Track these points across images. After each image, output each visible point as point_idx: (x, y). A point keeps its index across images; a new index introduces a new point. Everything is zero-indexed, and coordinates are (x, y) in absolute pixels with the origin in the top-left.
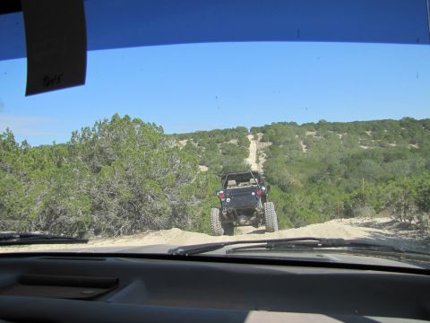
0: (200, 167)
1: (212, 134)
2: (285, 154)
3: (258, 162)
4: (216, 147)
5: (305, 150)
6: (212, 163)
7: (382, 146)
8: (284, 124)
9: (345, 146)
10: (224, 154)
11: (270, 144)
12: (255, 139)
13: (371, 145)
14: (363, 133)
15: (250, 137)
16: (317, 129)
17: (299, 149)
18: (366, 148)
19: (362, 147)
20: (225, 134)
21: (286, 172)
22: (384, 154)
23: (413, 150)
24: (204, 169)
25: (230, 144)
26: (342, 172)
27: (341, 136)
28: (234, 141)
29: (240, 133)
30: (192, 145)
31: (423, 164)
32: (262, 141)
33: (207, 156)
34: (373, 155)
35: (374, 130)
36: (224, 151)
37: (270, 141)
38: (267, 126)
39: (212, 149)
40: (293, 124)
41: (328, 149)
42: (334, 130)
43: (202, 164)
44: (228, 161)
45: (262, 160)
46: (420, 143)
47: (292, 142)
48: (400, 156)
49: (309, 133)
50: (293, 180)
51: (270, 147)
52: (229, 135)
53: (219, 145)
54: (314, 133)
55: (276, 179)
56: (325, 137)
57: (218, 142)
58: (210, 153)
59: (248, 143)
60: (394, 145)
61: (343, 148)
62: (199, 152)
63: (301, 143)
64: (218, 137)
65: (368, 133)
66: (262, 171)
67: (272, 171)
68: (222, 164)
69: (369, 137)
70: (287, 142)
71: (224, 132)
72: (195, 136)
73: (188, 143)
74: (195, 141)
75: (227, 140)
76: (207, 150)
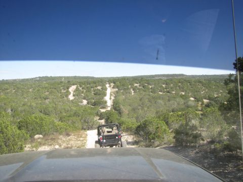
0: (83, 100)
2: (123, 95)
3: (110, 99)
5: (133, 94)
6: (89, 99)
7: (168, 92)
9: (152, 92)
10: (95, 94)
11: (117, 90)
12: (110, 86)
13: (164, 92)
14: (161, 86)
15: (107, 85)
16: (140, 82)
17: (130, 93)
19: (160, 93)
21: (122, 107)
22: (169, 97)
23: (181, 96)
24: (85, 102)
25: (99, 90)
26: (148, 105)
27: (151, 87)
28: (99, 88)
30: (78, 89)
32: (113, 88)
33: (87, 95)
35: (166, 84)
37: (117, 88)
39: (89, 91)
42: (148, 84)
43: (84, 99)
44: (97, 98)
45: (113, 98)
46: (186, 92)
47: (127, 89)
49: (136, 85)
50: (124, 110)
51: (117, 92)
52: (97, 84)
53: (92, 89)
54: (138, 85)
55: (118, 108)
56: (143, 87)
57: (92, 88)
58: (88, 94)
59: (106, 89)
60: (174, 92)
62: (82, 92)
63: (132, 90)
64: (92, 85)
65: (164, 86)
66: (112, 103)
67: (116, 104)
68: (93, 99)
69: (164, 88)
70: (125, 89)
71: (95, 83)
72: (81, 84)
73: (77, 87)
74: (81, 86)
75: (96, 87)
76: (86, 91)
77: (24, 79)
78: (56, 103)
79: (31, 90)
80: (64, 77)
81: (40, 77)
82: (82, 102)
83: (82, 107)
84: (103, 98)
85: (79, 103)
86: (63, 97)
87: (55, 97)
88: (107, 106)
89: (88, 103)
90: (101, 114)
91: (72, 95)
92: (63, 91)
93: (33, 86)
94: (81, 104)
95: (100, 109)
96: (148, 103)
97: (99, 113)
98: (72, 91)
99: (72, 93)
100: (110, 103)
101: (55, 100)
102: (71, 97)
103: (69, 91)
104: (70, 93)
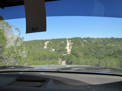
0: (52, 49)
1: (57, 40)
2: (77, 46)
3: (69, 48)
5: (83, 45)
6: (56, 48)
7: (105, 45)
8: (78, 38)
10: (60, 46)
11: (73, 43)
12: (69, 42)
13: (102, 44)
14: (100, 41)
15: (68, 41)
16: (87, 39)
17: (81, 45)
18: (101, 45)
19: (100, 45)
20: (60, 40)
21: (78, 52)
22: (106, 47)
23: (114, 46)
24: (53, 50)
25: (62, 43)
26: (94, 52)
28: (63, 42)
29: (65, 40)
30: (50, 43)
31: (117, 50)
32: (71, 42)
34: (103, 48)
35: (103, 40)
36: (60, 45)
37: (73, 42)
38: (72, 38)
39: (56, 44)
40: (80, 38)
41: (90, 45)
42: (92, 40)
43: (53, 48)
44: (61, 48)
45: (71, 48)
46: (116, 44)
47: (79, 43)
48: (110, 48)
49: (84, 41)
50: (80, 54)
51: (73, 44)
52: (61, 40)
53: (58, 43)
54: (86, 41)
55: (75, 53)
56: (89, 42)
57: (58, 42)
58: (56, 45)
59: (67, 43)
60: (109, 45)
61: (94, 45)
62: (52, 45)
63: (82, 43)
65: (102, 41)
66: (71, 51)
67: (74, 51)
68: (59, 48)
69: (102, 42)
70: (78, 43)
73: (49, 42)
74: (51, 42)
75: (61, 42)
76: (55, 44)
78: (35, 50)
81: (33, 40)
82: (51, 50)
83: (51, 52)
84: (65, 48)
85: (50, 51)
86: (40, 47)
88: (67, 52)
89: (55, 51)
90: (63, 57)
91: (46, 46)
92: (41, 44)
94: (51, 51)
95: (63, 54)
96: (94, 50)
97: (62, 57)
98: (46, 44)
99: (46, 45)
100: (69, 51)
101: (35, 49)
102: (45, 47)
103: (44, 44)
104: (45, 45)
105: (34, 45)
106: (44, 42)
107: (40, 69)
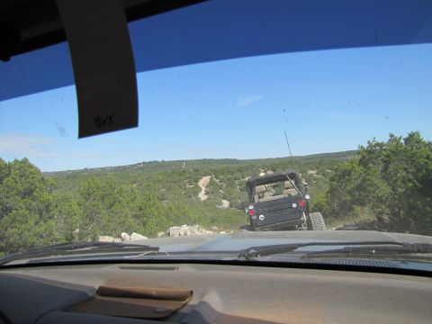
0: (223, 201)
4: (234, 183)
6: (233, 198)
10: (241, 190)
15: (262, 175)
16: (318, 168)
24: (226, 203)
28: (249, 179)
30: (214, 181)
33: (228, 191)
36: (241, 188)
39: (231, 186)
43: (225, 198)
44: (245, 196)
49: (311, 172)
53: (237, 182)
54: (315, 172)
56: (324, 175)
57: (236, 179)
58: (230, 189)
62: (221, 188)
63: (304, 181)
64: (235, 175)
68: (240, 199)
71: (240, 170)
72: (216, 173)
73: (211, 179)
74: (217, 178)
75: (243, 177)
76: (227, 186)
77: (119, 167)
79: (135, 185)
80: (186, 161)
82: (221, 204)
83: (222, 210)
85: (217, 206)
86: (190, 196)
87: (177, 196)
89: (231, 206)
91: (203, 192)
92: (188, 186)
93: (139, 179)
94: (220, 207)
98: (203, 185)
99: (204, 188)
101: (176, 201)
102: (202, 196)
103: (198, 186)
104: (200, 189)
105: (169, 189)
106: (197, 181)
107: (188, 253)
